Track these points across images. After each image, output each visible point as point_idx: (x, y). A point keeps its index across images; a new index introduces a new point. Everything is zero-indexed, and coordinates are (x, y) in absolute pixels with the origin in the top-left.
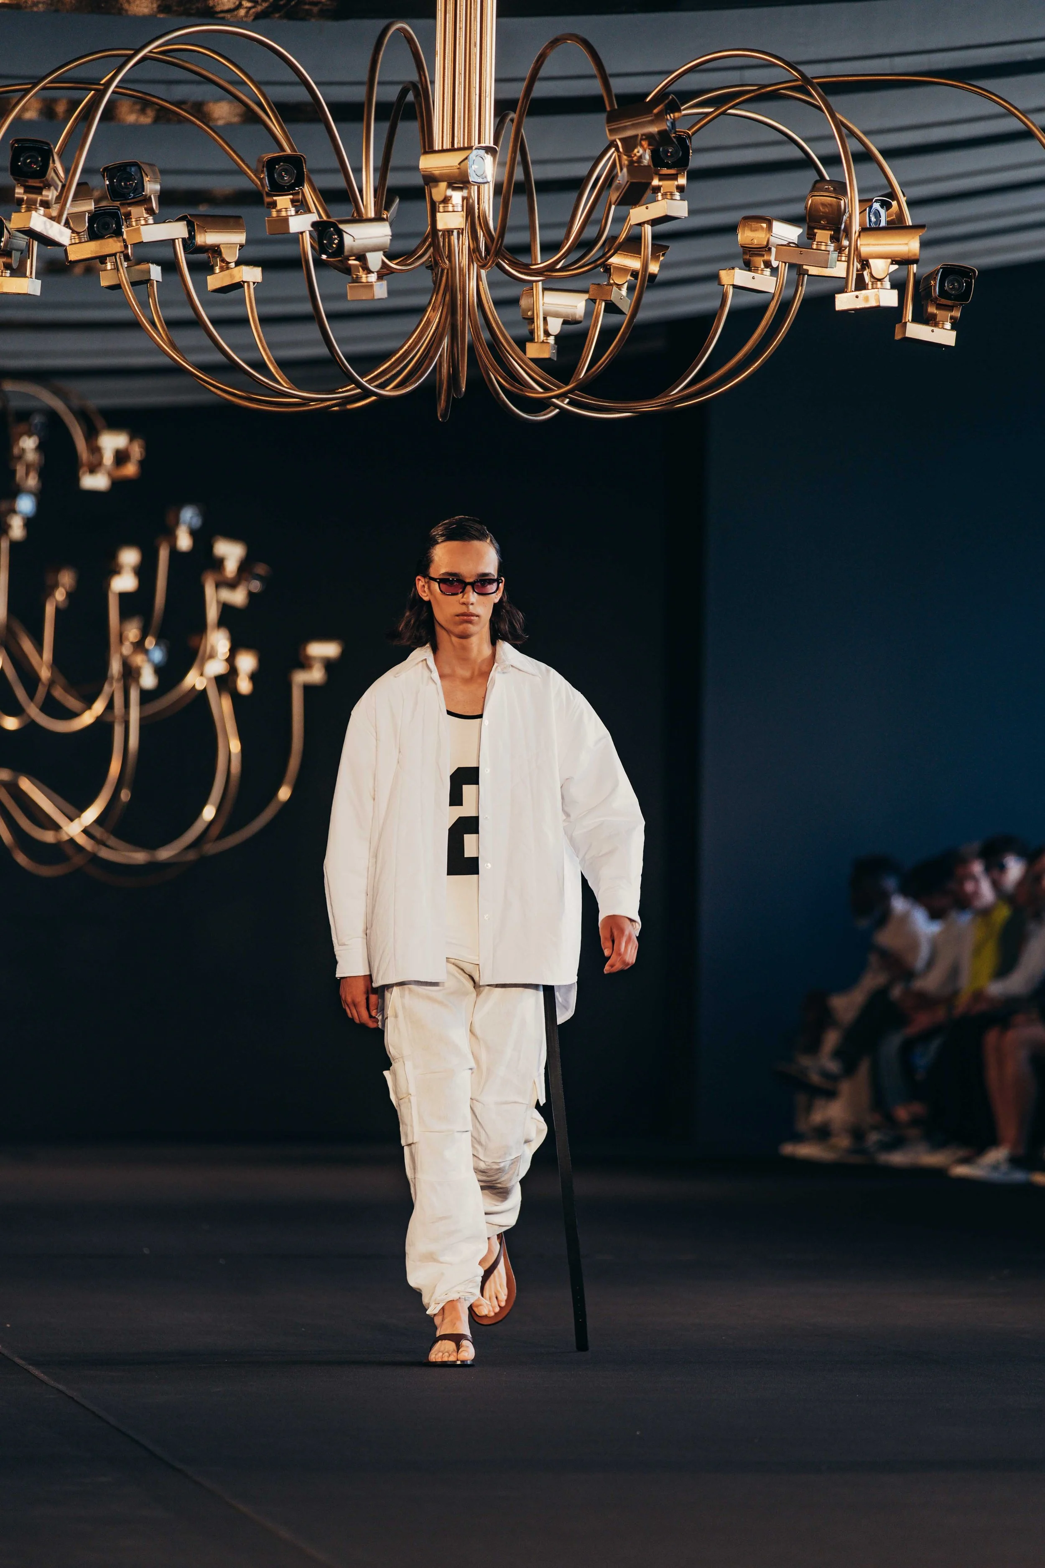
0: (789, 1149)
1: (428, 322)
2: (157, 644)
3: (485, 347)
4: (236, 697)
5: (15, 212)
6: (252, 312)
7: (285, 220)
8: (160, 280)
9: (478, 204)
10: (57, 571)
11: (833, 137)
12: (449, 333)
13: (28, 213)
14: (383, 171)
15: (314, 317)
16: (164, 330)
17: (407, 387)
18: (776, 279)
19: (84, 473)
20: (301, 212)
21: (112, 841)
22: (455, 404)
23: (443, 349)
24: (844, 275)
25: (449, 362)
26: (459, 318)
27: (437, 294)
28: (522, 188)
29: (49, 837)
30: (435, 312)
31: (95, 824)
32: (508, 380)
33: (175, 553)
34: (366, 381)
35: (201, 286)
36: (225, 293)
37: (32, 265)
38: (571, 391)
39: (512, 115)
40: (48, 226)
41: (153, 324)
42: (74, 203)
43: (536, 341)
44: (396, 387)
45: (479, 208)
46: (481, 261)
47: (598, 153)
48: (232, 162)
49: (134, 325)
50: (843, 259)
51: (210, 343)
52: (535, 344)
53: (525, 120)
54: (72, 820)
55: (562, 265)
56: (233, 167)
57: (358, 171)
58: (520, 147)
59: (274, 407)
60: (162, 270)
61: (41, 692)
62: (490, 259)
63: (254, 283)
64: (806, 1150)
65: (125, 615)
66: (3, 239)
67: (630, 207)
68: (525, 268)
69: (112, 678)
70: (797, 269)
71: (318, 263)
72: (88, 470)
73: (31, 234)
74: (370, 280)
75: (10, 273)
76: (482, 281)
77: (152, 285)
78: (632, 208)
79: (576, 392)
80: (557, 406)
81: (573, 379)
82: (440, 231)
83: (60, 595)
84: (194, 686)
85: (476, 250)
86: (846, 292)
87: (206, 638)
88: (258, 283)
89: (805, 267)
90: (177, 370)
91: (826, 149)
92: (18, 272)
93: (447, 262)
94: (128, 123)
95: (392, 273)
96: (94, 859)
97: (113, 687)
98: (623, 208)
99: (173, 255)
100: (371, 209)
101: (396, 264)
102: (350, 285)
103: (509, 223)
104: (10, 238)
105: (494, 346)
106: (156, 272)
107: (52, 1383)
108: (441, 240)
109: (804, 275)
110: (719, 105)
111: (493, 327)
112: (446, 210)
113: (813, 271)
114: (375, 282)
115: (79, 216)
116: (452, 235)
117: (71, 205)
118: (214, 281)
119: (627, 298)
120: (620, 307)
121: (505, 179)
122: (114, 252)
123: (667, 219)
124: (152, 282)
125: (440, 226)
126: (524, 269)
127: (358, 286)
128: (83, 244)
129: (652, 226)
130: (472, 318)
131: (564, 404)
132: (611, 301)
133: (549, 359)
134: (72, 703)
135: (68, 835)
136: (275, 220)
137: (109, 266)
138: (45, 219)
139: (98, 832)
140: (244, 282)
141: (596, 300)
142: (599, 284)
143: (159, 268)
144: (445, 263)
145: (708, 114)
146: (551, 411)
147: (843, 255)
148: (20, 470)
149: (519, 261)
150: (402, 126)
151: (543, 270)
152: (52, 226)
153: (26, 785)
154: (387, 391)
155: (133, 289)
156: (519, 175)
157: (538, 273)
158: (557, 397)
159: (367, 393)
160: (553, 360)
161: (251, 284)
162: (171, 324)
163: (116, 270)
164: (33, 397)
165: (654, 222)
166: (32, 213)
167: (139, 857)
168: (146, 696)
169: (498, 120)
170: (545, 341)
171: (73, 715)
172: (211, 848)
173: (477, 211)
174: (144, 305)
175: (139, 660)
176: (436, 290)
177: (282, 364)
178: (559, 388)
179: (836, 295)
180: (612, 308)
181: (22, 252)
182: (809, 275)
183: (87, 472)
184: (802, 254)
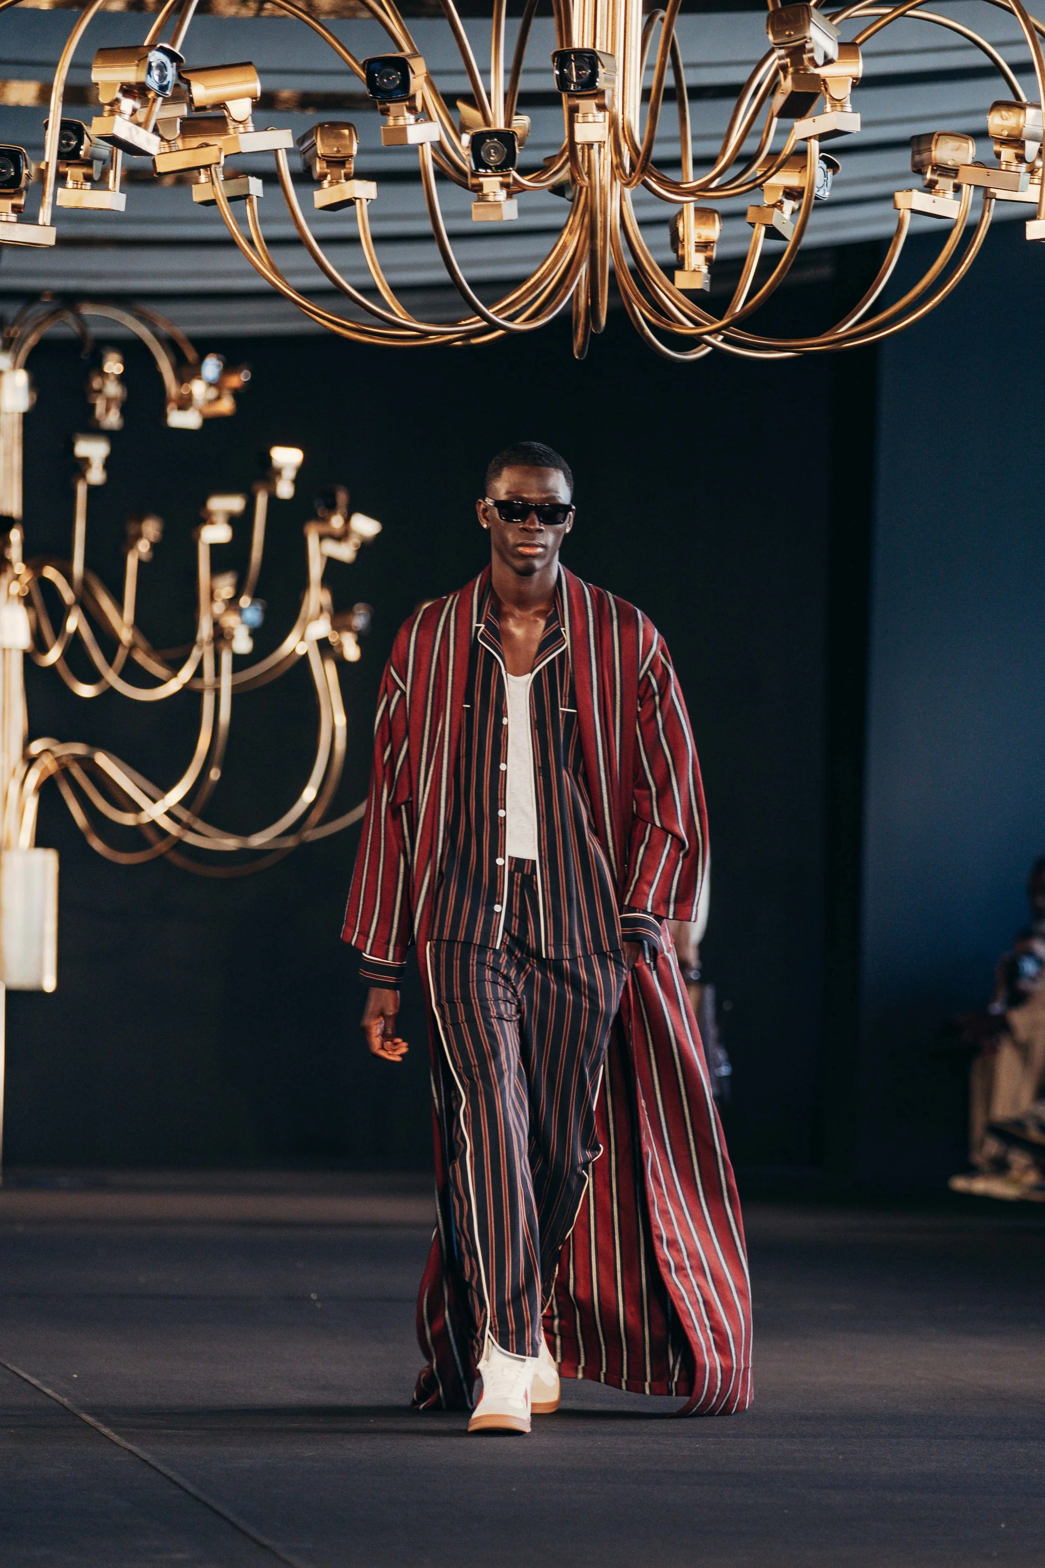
0: (960, 1184)
1: (564, 247)
2: (252, 603)
3: (627, 274)
4: (342, 664)
5: (96, 116)
6: (364, 229)
7: (403, 130)
8: (261, 195)
9: (623, 114)
10: (141, 519)
11: (1026, 42)
12: (588, 257)
13: (111, 117)
14: (515, 72)
15: (434, 237)
16: (263, 249)
17: (539, 320)
18: (959, 202)
19: (173, 409)
20: (422, 121)
21: (199, 825)
22: (594, 340)
23: (581, 277)
24: (1038, 201)
25: (588, 292)
26: (599, 243)
27: (575, 215)
28: (672, 95)
29: (128, 819)
30: (573, 235)
31: (179, 805)
32: (654, 314)
33: (274, 501)
34: (493, 313)
35: (306, 202)
36: (334, 210)
37: (115, 177)
38: (725, 327)
39: (662, 14)
40: (134, 133)
41: (251, 242)
42: (164, 107)
43: (686, 269)
44: (528, 319)
45: (623, 120)
46: (625, 178)
47: (761, 57)
48: (344, 63)
49: (229, 243)
50: (1036, 181)
51: (315, 265)
52: (686, 272)
53: (678, 18)
54: (154, 801)
55: (718, 183)
56: (343, 67)
57: (485, 72)
58: (671, 49)
59: (389, 341)
60: (264, 183)
61: (121, 656)
62: (635, 176)
63: (367, 200)
64: (980, 1186)
65: (216, 570)
66: (82, 147)
67: (795, 120)
68: (675, 187)
69: (202, 641)
70: (984, 192)
71: (441, 176)
72: (176, 407)
73: (114, 141)
74: (498, 198)
75: (91, 186)
76: (625, 201)
77: (251, 201)
78: (797, 121)
79: (731, 328)
80: (709, 344)
81: (727, 314)
82: (578, 144)
83: (143, 547)
84: (294, 650)
85: (619, 166)
86: (1039, 219)
87: (309, 595)
88: (371, 199)
89: (992, 190)
90: (275, 294)
91: (1018, 55)
92: (99, 183)
93: (586, 179)
94: (227, 16)
95: (524, 190)
96: (179, 845)
97: (202, 651)
98: (787, 122)
99: (275, 167)
100: (500, 116)
101: (529, 180)
102: (476, 204)
103: (658, 133)
104: (91, 146)
105: (638, 272)
106: (255, 186)
107: (124, 1443)
108: (580, 154)
109: (991, 199)
110: (897, 5)
111: (638, 254)
112: (586, 121)
113: (1001, 194)
114: (504, 201)
115: (170, 121)
116: (592, 148)
117: (160, 110)
118: (324, 196)
119: (790, 222)
120: (783, 232)
121: (654, 84)
122: (208, 163)
123: (837, 133)
124: (251, 197)
125: (579, 138)
126: (673, 188)
127: (484, 205)
128: (174, 153)
129: (820, 141)
130: (614, 243)
131: (718, 341)
132: (772, 225)
133: (701, 290)
134: (157, 669)
135: (150, 817)
136: (392, 131)
137: (203, 178)
138: (131, 125)
139: (184, 815)
140: (356, 198)
141: (754, 224)
142: (758, 206)
143: (260, 182)
144: (584, 180)
145: (884, 16)
146: (703, 349)
147: (1036, 177)
148: (100, 405)
149: (666, 177)
150: (536, 22)
151: (695, 189)
152: (138, 133)
153: (102, 760)
154: (517, 324)
155: (230, 205)
156: (669, 80)
157: (690, 192)
158: (709, 333)
159: (493, 326)
160: (705, 291)
161: (364, 201)
162: (272, 242)
163: (210, 184)
164: (116, 323)
165: (822, 137)
166: (115, 118)
167: (230, 843)
168: (240, 662)
169: (646, 18)
170: (697, 269)
171: (156, 682)
172: (311, 835)
173: (620, 121)
174: (242, 220)
175: (231, 621)
176: (574, 211)
177: (397, 289)
178: (712, 323)
179: (1027, 223)
180: (772, 233)
181: (104, 161)
182: (997, 200)
183: (174, 409)
184: (988, 175)
